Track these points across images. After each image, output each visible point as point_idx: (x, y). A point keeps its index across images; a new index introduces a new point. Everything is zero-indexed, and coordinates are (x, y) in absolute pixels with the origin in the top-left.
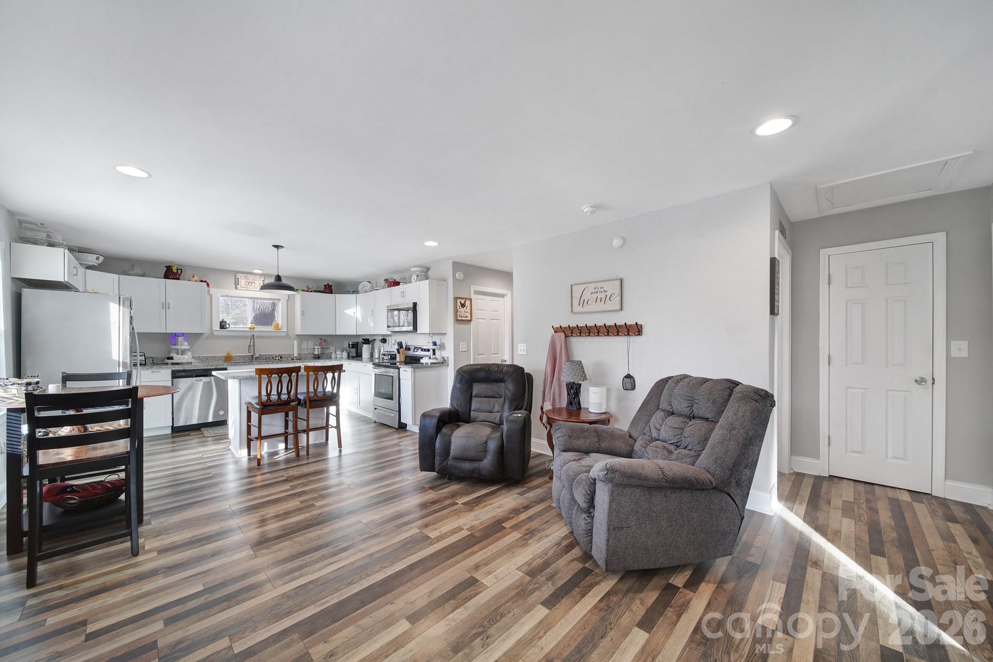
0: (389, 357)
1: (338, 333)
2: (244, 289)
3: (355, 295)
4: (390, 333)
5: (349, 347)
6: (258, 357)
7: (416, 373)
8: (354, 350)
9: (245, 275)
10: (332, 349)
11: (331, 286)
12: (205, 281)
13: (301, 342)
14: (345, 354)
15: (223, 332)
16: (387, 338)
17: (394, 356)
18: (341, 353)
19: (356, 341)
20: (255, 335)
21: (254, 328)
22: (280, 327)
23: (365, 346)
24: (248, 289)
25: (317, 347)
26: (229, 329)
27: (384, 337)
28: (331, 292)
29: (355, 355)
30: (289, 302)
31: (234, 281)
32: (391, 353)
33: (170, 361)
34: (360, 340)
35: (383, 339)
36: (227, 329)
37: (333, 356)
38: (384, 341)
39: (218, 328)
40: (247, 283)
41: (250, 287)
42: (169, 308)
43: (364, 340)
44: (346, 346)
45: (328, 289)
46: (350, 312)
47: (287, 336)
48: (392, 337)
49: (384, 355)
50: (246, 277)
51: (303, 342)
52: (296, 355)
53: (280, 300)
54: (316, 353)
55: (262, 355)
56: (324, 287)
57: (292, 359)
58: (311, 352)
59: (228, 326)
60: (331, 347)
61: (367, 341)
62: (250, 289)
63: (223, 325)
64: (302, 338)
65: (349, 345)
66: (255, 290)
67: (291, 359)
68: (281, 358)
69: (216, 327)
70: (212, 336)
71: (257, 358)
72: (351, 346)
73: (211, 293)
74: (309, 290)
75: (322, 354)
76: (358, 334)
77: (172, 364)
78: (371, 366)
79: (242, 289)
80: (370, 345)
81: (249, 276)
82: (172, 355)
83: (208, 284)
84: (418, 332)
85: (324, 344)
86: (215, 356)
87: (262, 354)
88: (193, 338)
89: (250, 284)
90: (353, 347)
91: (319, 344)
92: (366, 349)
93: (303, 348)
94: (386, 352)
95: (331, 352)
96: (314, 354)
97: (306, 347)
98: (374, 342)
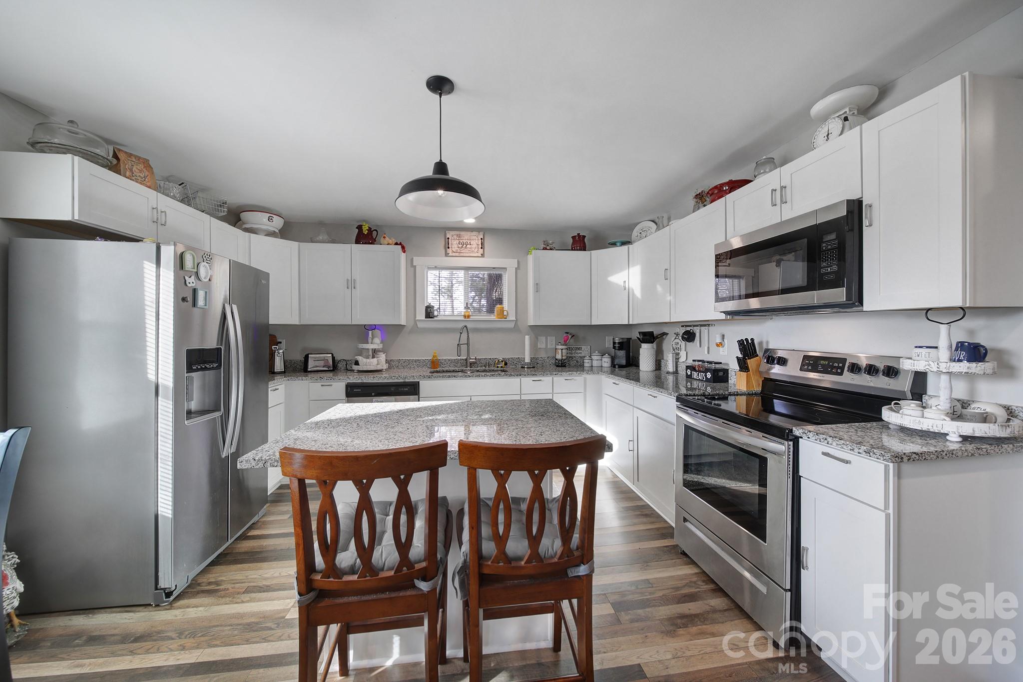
0: (709, 375)
1: (595, 322)
2: (457, 254)
3: (625, 247)
4: (723, 316)
5: (614, 347)
6: (474, 363)
7: (905, 482)
8: (622, 353)
9: (458, 233)
10: (585, 350)
11: (584, 237)
12: (400, 244)
13: (537, 339)
14: (606, 362)
15: (430, 324)
16: (697, 330)
17: (721, 374)
18: (599, 358)
19: (625, 335)
20: (468, 326)
21: (469, 317)
22: (505, 313)
23: (645, 346)
24: (462, 254)
25: (560, 347)
26: (439, 318)
27: (688, 329)
28: (583, 248)
29: (624, 362)
30: (518, 271)
31: (443, 243)
32: (713, 366)
33: (355, 368)
34: (635, 335)
35: (687, 333)
36: (435, 319)
37: (587, 364)
38: (689, 337)
39: (423, 317)
40: (460, 246)
41: (465, 252)
42: (354, 288)
43: (644, 334)
44: (609, 344)
45: (579, 243)
46: (617, 279)
47: (516, 329)
48: (711, 328)
49: (692, 368)
50: (459, 236)
51: (539, 337)
52: (527, 360)
53: (506, 268)
54: (559, 357)
55: (480, 360)
56: (571, 240)
57: (522, 367)
58: (551, 354)
59: (436, 313)
60: (583, 347)
61: (649, 337)
62: (465, 255)
63: (429, 313)
64: (538, 330)
65: (614, 343)
66: (471, 255)
67: (520, 366)
68: (506, 364)
69: (421, 315)
70: (415, 329)
71: (471, 364)
72: (617, 345)
73: (414, 264)
74: (548, 248)
75: (569, 358)
76: (631, 323)
77: (359, 371)
78: (672, 402)
79: (454, 254)
80: (654, 345)
81: (462, 233)
82: (359, 358)
83: (403, 248)
84: (867, 306)
85: (571, 341)
86: (418, 360)
87: (480, 358)
88: (391, 331)
89: (464, 246)
90: (620, 348)
91: (563, 342)
92: (646, 353)
93: (540, 348)
94: (697, 363)
95: (583, 355)
96: (556, 359)
97: (543, 346)
98: (664, 339)
